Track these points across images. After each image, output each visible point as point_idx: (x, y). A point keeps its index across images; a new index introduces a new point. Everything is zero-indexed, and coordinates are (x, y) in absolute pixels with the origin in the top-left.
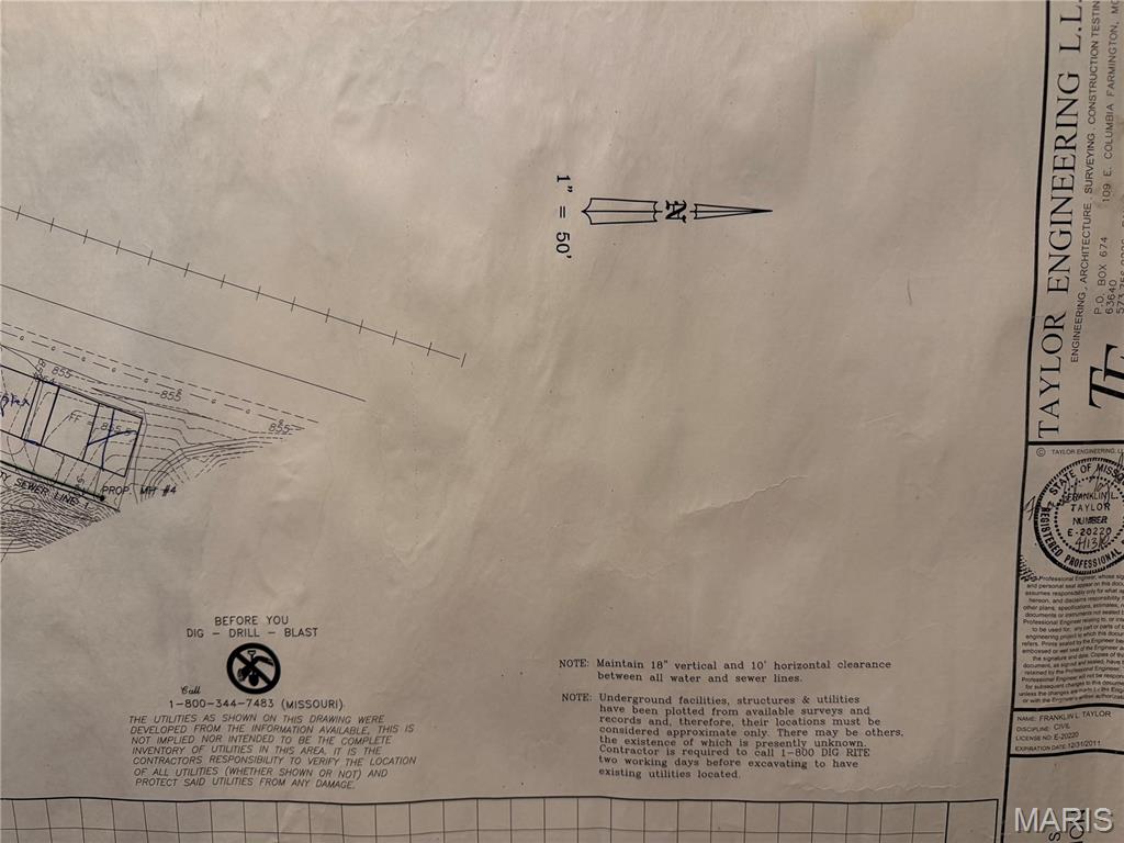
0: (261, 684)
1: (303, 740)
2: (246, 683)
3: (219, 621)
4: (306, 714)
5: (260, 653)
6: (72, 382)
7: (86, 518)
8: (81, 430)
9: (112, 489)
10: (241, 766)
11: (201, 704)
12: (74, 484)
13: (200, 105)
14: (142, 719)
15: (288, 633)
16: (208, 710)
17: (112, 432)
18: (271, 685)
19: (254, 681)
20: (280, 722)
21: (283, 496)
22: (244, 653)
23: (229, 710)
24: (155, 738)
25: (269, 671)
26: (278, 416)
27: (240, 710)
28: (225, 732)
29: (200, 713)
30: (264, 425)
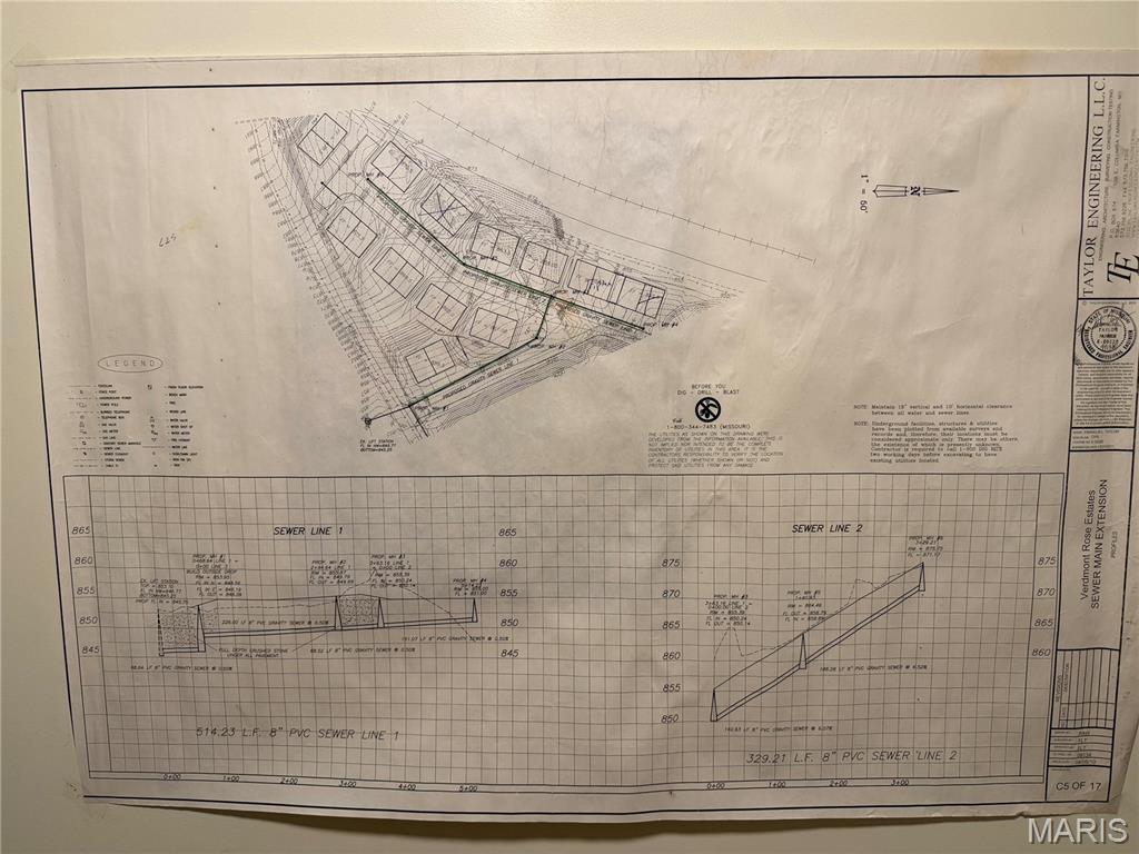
0: (711, 417)
1: (730, 444)
2: (704, 417)
3: (694, 387)
4: (731, 431)
5: (711, 402)
6: (632, 275)
7: (634, 338)
8: (636, 296)
9: (649, 325)
10: (699, 457)
11: (682, 427)
12: (630, 321)
13: (699, 144)
14: (654, 435)
15: (725, 392)
16: (684, 431)
17: (650, 297)
18: (715, 417)
19: (707, 416)
20: (719, 436)
21: (726, 327)
22: (704, 402)
23: (695, 431)
24: (659, 444)
25: (715, 411)
26: (724, 290)
27: (700, 430)
28: (692, 441)
29: (681, 431)
30: (718, 294)
